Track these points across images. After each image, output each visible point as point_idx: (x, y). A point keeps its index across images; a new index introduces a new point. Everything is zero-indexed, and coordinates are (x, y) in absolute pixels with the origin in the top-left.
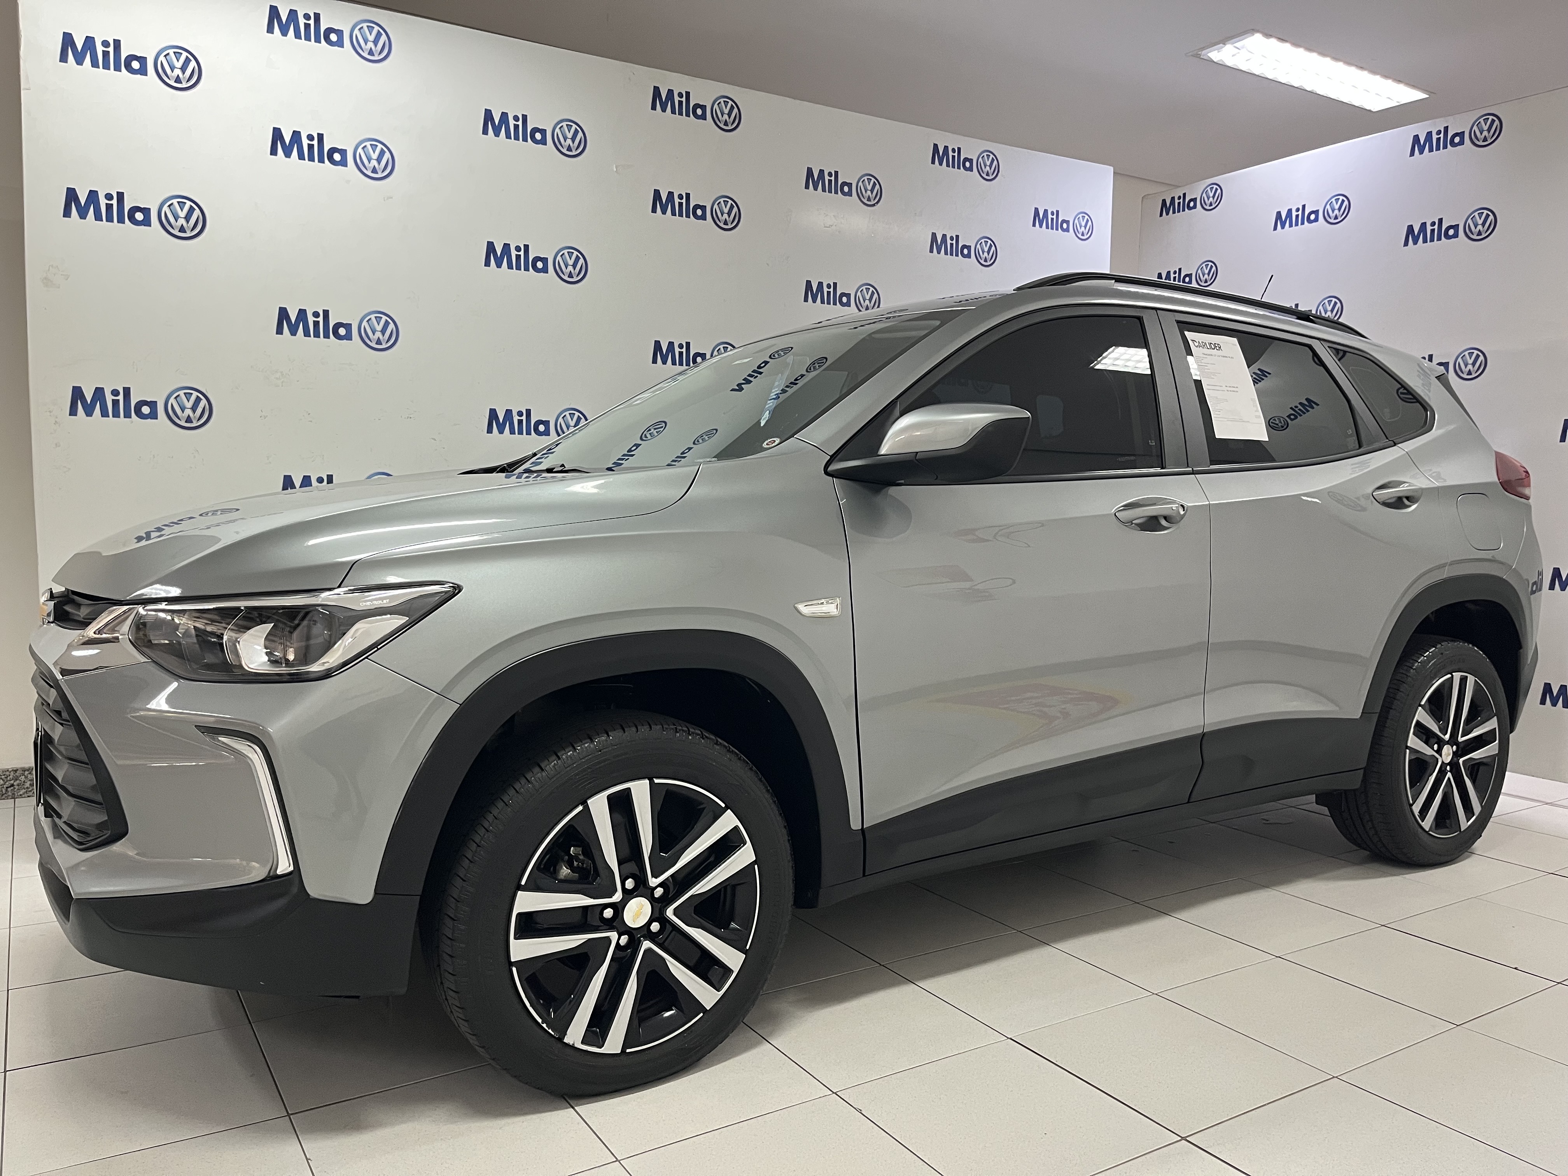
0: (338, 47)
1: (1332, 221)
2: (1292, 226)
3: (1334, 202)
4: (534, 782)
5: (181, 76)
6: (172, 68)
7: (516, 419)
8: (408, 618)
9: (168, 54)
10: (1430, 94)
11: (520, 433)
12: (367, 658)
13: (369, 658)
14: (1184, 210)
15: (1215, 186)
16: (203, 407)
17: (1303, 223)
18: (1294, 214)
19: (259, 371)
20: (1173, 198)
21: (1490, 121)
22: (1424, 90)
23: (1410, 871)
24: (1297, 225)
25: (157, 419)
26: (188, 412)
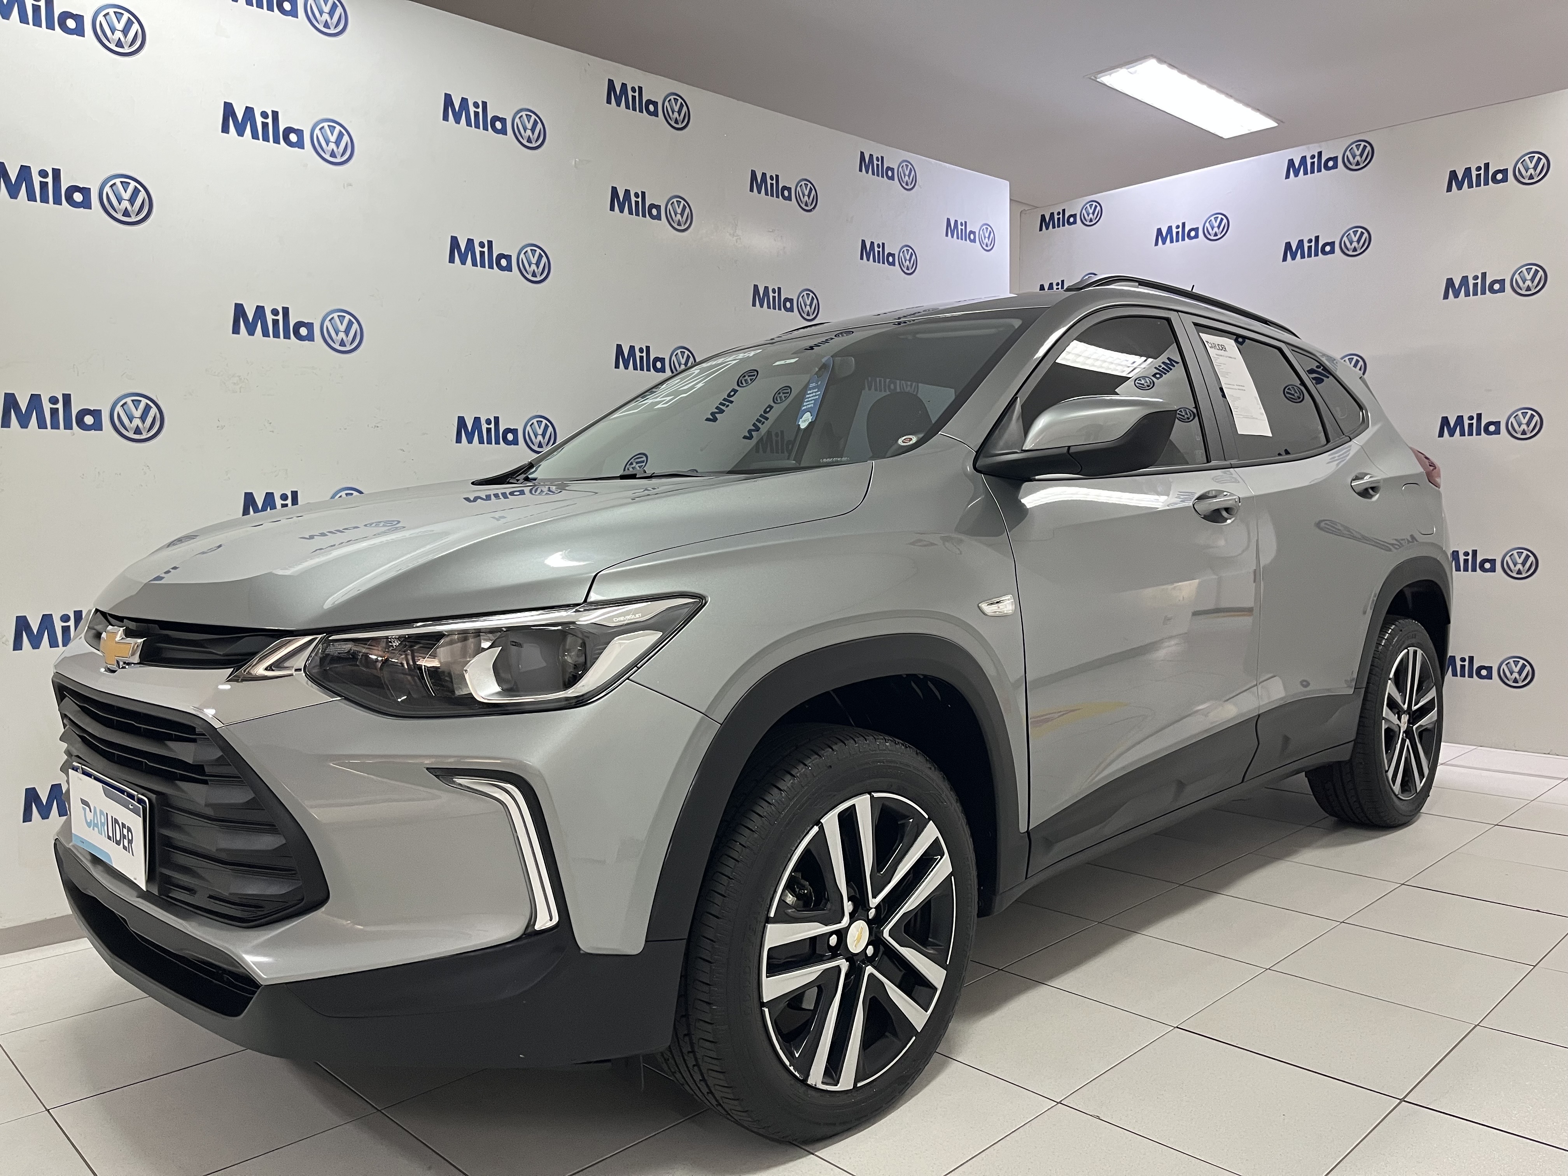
0: (292, 16)
1: (1212, 238)
2: (1173, 242)
3: (1213, 221)
4: (776, 804)
5: (122, 39)
6: (113, 30)
7: (484, 427)
8: (662, 633)
9: (108, 14)
10: (1279, 122)
11: (489, 442)
12: (628, 679)
13: (630, 678)
14: (1064, 225)
15: (1094, 204)
16: (153, 416)
17: (1183, 239)
18: (1174, 231)
19: (215, 375)
20: (1052, 214)
21: (1361, 147)
22: (1275, 119)
23: (1384, 833)
24: (1177, 241)
25: (102, 430)
26: (137, 422)
